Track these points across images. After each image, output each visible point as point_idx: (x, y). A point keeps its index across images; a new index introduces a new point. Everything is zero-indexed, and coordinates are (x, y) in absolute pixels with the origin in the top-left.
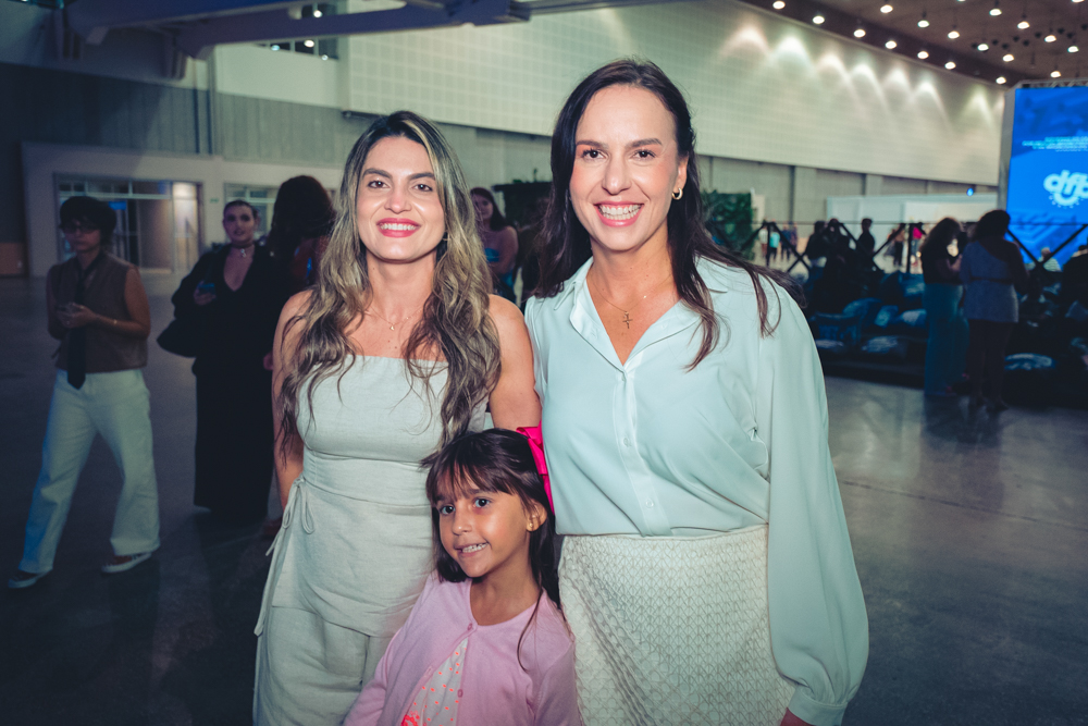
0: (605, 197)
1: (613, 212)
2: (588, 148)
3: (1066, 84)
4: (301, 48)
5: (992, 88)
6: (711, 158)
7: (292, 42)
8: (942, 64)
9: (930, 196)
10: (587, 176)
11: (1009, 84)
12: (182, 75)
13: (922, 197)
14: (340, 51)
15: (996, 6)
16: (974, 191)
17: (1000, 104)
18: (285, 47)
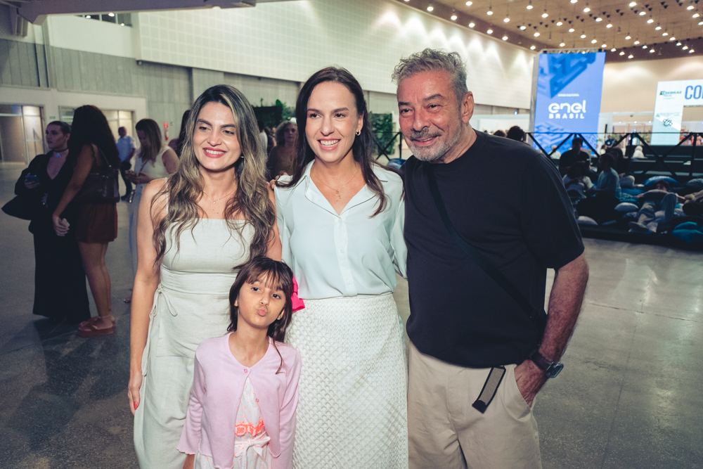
0: (322, 137)
1: (327, 143)
2: (313, 112)
3: (567, 51)
4: (106, 18)
5: (528, 51)
6: (368, 92)
7: (100, 14)
8: (500, 38)
9: (494, 116)
10: (313, 126)
11: (537, 50)
12: (25, 34)
13: (490, 116)
14: (133, 22)
15: (530, 3)
16: (518, 113)
17: (532, 62)
18: (93, 17)
